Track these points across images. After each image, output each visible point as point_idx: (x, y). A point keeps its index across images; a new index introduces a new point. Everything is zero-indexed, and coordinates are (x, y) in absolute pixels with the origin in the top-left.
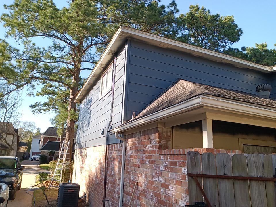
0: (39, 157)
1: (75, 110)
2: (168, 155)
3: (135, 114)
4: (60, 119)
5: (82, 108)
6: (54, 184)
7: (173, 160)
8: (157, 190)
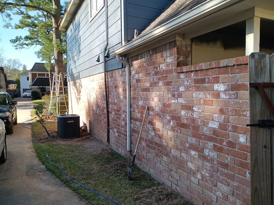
0: (30, 94)
1: (61, 41)
2: (192, 71)
3: (138, 32)
4: (46, 51)
5: (69, 35)
6: (51, 117)
7: (200, 77)
8: (175, 113)
